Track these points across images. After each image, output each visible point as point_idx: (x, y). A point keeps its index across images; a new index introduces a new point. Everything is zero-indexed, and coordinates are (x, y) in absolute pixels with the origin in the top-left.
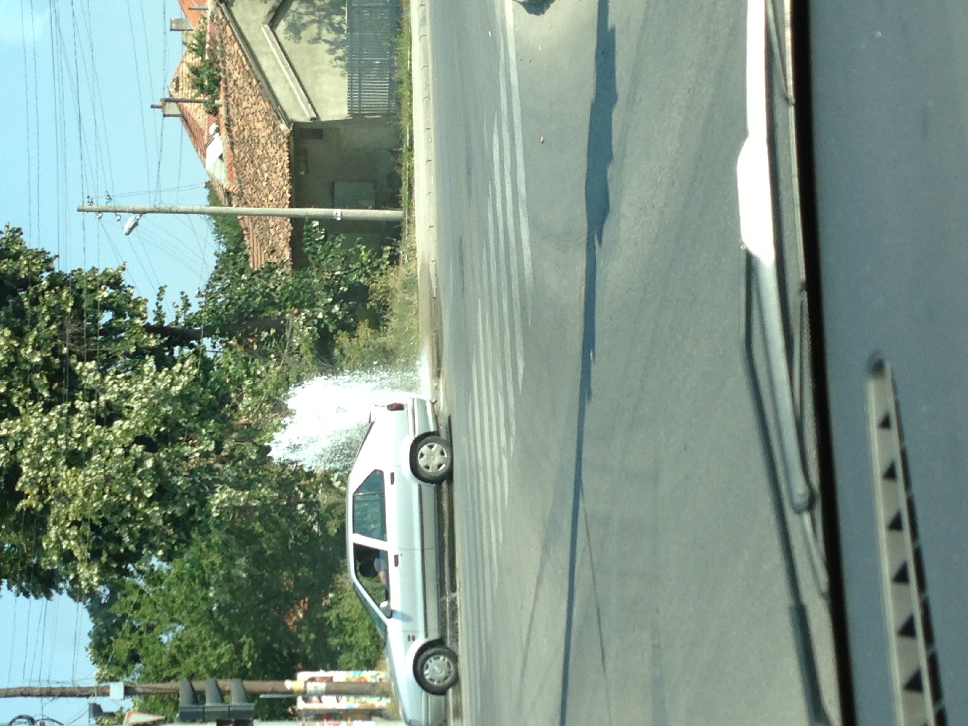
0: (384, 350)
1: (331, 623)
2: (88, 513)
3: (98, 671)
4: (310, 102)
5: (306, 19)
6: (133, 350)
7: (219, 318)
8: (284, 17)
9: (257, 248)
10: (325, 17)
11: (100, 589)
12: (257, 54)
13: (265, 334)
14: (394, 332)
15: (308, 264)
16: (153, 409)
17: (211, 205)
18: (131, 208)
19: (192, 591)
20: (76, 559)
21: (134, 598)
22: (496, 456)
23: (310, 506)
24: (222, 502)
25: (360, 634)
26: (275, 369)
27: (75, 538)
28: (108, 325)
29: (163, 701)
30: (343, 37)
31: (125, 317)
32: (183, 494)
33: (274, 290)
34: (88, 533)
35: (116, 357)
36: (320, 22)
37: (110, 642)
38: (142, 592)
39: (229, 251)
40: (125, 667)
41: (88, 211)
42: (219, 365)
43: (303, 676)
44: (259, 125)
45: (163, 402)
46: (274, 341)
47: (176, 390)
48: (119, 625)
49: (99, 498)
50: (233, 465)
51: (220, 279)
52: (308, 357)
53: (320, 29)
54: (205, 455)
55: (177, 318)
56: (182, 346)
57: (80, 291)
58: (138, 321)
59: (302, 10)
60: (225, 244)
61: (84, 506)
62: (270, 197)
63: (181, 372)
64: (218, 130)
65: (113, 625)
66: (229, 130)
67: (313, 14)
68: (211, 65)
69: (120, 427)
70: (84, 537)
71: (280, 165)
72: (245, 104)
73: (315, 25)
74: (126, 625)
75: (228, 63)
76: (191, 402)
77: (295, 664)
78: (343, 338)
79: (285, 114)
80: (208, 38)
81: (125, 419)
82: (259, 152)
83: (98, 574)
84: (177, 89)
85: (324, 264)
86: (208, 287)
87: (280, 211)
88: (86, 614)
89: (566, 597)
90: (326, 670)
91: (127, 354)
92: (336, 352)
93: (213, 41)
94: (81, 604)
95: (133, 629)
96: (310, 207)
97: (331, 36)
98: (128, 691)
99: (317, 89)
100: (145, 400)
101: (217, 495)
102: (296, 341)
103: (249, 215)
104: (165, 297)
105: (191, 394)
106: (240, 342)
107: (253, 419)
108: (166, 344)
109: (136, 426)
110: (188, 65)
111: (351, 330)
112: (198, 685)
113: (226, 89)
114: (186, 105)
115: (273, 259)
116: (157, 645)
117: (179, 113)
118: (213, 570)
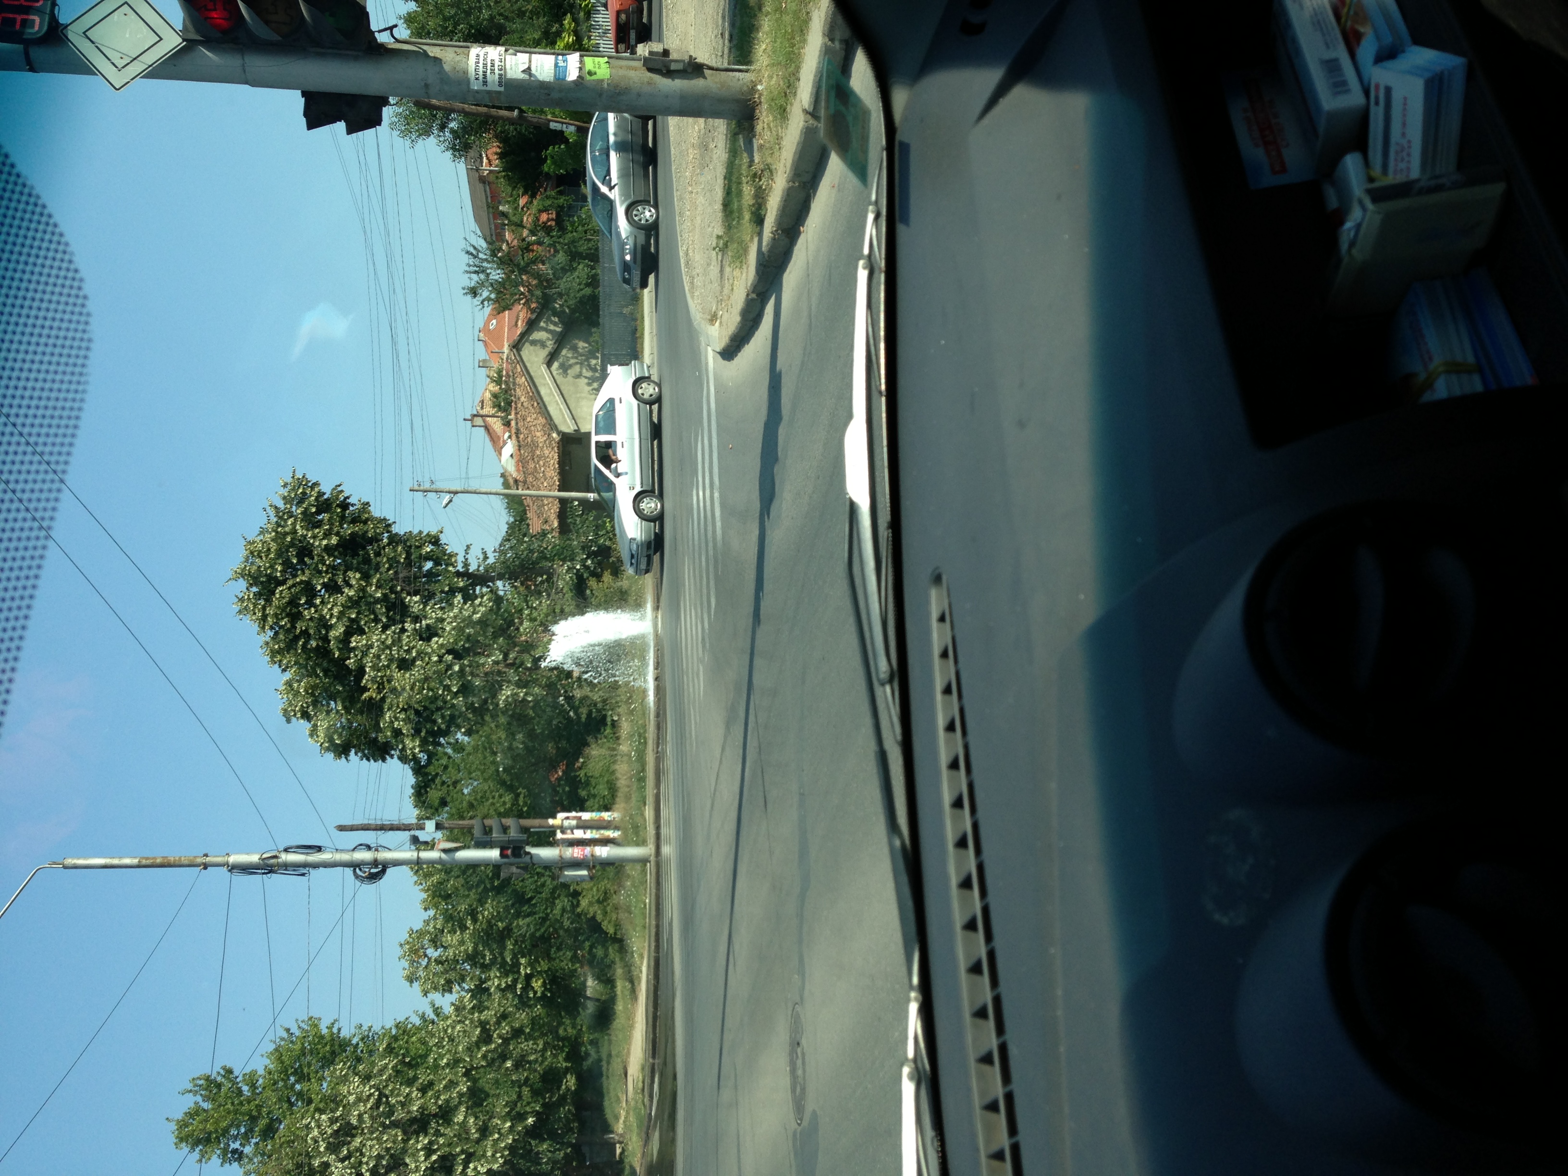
0: (621, 592)
1: (580, 780)
2: (413, 702)
3: (418, 812)
4: (574, 418)
5: (572, 361)
6: (447, 589)
7: (508, 567)
8: (557, 359)
9: (535, 519)
10: (585, 360)
11: (421, 755)
12: (538, 384)
13: (540, 579)
14: (628, 578)
15: (570, 531)
16: (460, 630)
17: (505, 488)
18: (447, 490)
19: (485, 758)
20: (403, 734)
21: (444, 761)
22: (695, 665)
23: (569, 699)
24: (508, 697)
25: (601, 787)
26: (546, 602)
27: (403, 720)
28: (429, 571)
29: (463, 834)
30: (597, 375)
31: (441, 565)
32: (479, 691)
33: (546, 549)
34: (412, 717)
35: (434, 594)
36: (581, 364)
37: (427, 792)
38: (449, 757)
39: (516, 521)
40: (437, 810)
41: (417, 491)
42: (507, 600)
43: (561, 816)
44: (538, 434)
45: (467, 626)
46: (546, 584)
47: (477, 616)
48: (433, 780)
49: (419, 693)
50: (516, 671)
51: (509, 540)
52: (569, 595)
53: (581, 368)
54: (496, 663)
55: (479, 566)
56: (482, 586)
57: (410, 547)
58: (451, 568)
59: (570, 355)
60: (514, 516)
61: (410, 697)
62: (545, 484)
63: (480, 604)
64: (510, 437)
65: (429, 781)
66: (518, 437)
67: (576, 358)
68: (506, 392)
69: (437, 642)
70: (409, 719)
71: (552, 462)
72: (529, 419)
73: (578, 366)
74: (438, 781)
75: (518, 390)
76: (488, 626)
77: (556, 808)
78: (592, 583)
79: (556, 426)
80: (504, 373)
81: (440, 637)
82: (538, 453)
83: (419, 746)
84: (482, 408)
85: (581, 531)
86: (501, 546)
87: (552, 493)
88: (410, 773)
89: (741, 760)
90: (577, 812)
91: (442, 592)
92: (588, 592)
93: (508, 376)
94: (406, 766)
95: (443, 783)
96: (572, 491)
97: (589, 374)
98: (439, 827)
99: (579, 410)
100: (454, 624)
101: (504, 692)
102: (561, 584)
103: (530, 496)
104: (470, 551)
105: (487, 619)
106: (522, 584)
107: (530, 637)
108: (470, 585)
109: (448, 642)
110: (490, 391)
111: (598, 577)
112: (488, 822)
113: (516, 408)
114: (488, 419)
115: (546, 527)
116: (460, 794)
117: (483, 424)
118: (500, 743)
